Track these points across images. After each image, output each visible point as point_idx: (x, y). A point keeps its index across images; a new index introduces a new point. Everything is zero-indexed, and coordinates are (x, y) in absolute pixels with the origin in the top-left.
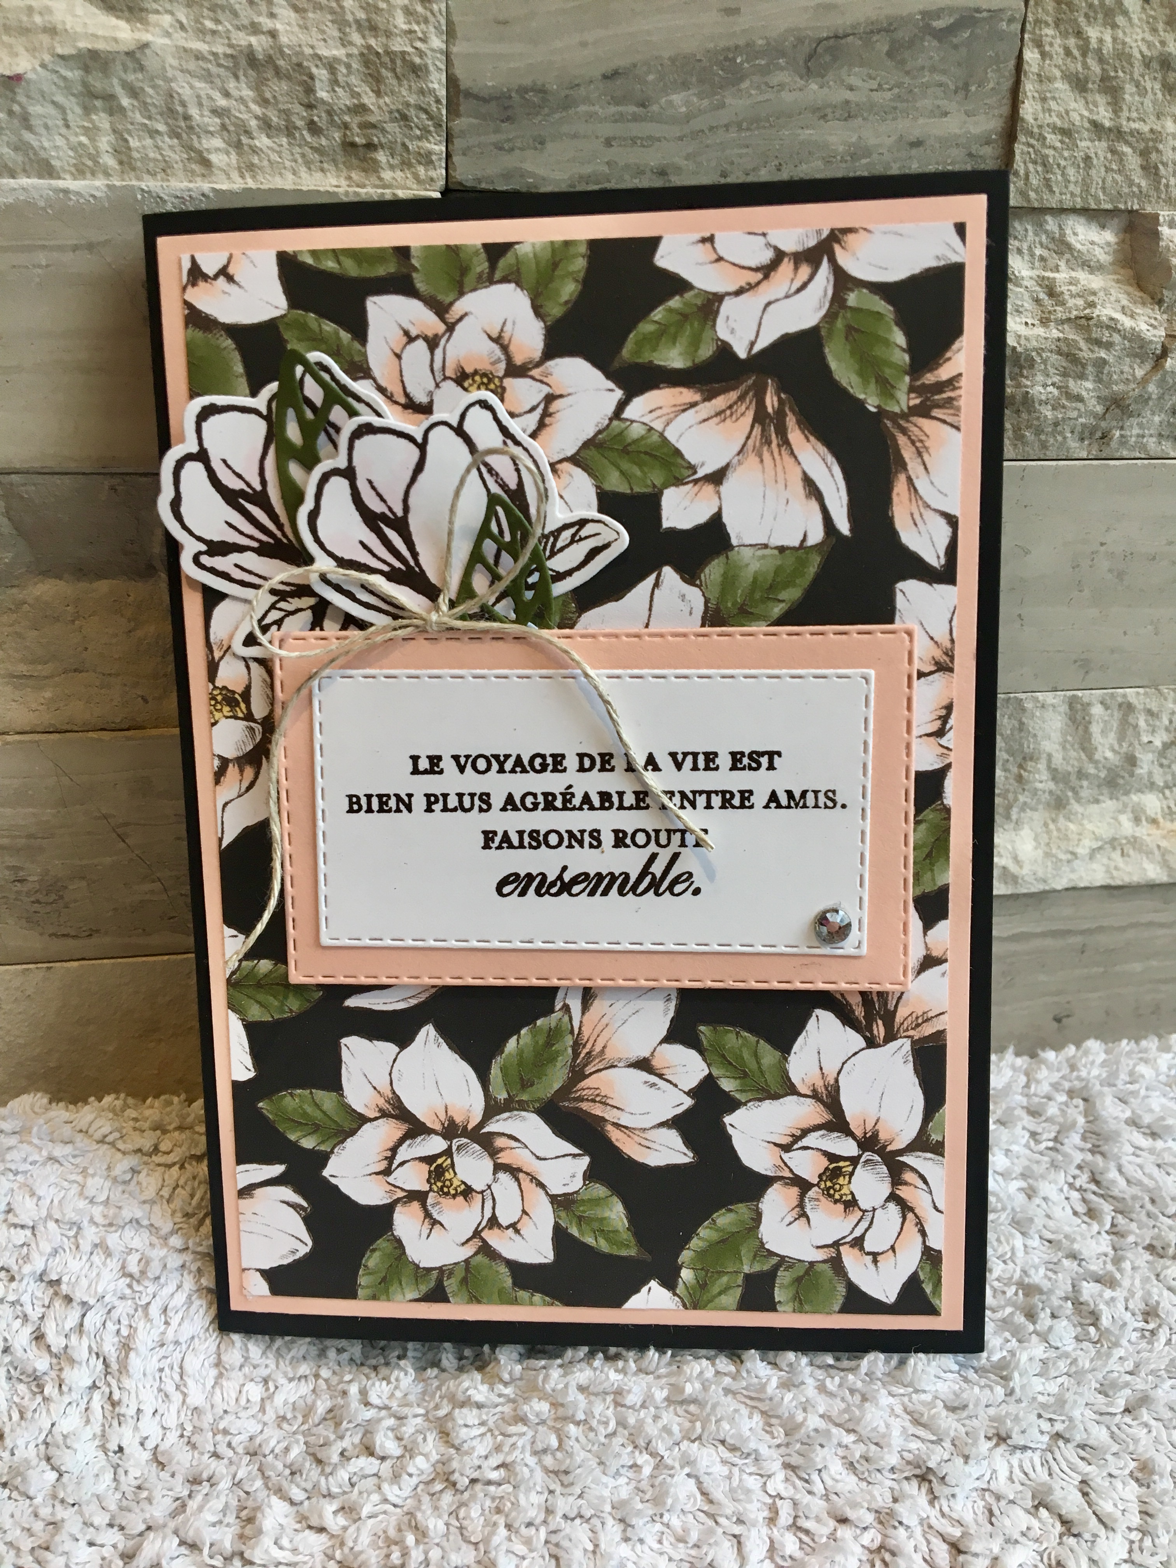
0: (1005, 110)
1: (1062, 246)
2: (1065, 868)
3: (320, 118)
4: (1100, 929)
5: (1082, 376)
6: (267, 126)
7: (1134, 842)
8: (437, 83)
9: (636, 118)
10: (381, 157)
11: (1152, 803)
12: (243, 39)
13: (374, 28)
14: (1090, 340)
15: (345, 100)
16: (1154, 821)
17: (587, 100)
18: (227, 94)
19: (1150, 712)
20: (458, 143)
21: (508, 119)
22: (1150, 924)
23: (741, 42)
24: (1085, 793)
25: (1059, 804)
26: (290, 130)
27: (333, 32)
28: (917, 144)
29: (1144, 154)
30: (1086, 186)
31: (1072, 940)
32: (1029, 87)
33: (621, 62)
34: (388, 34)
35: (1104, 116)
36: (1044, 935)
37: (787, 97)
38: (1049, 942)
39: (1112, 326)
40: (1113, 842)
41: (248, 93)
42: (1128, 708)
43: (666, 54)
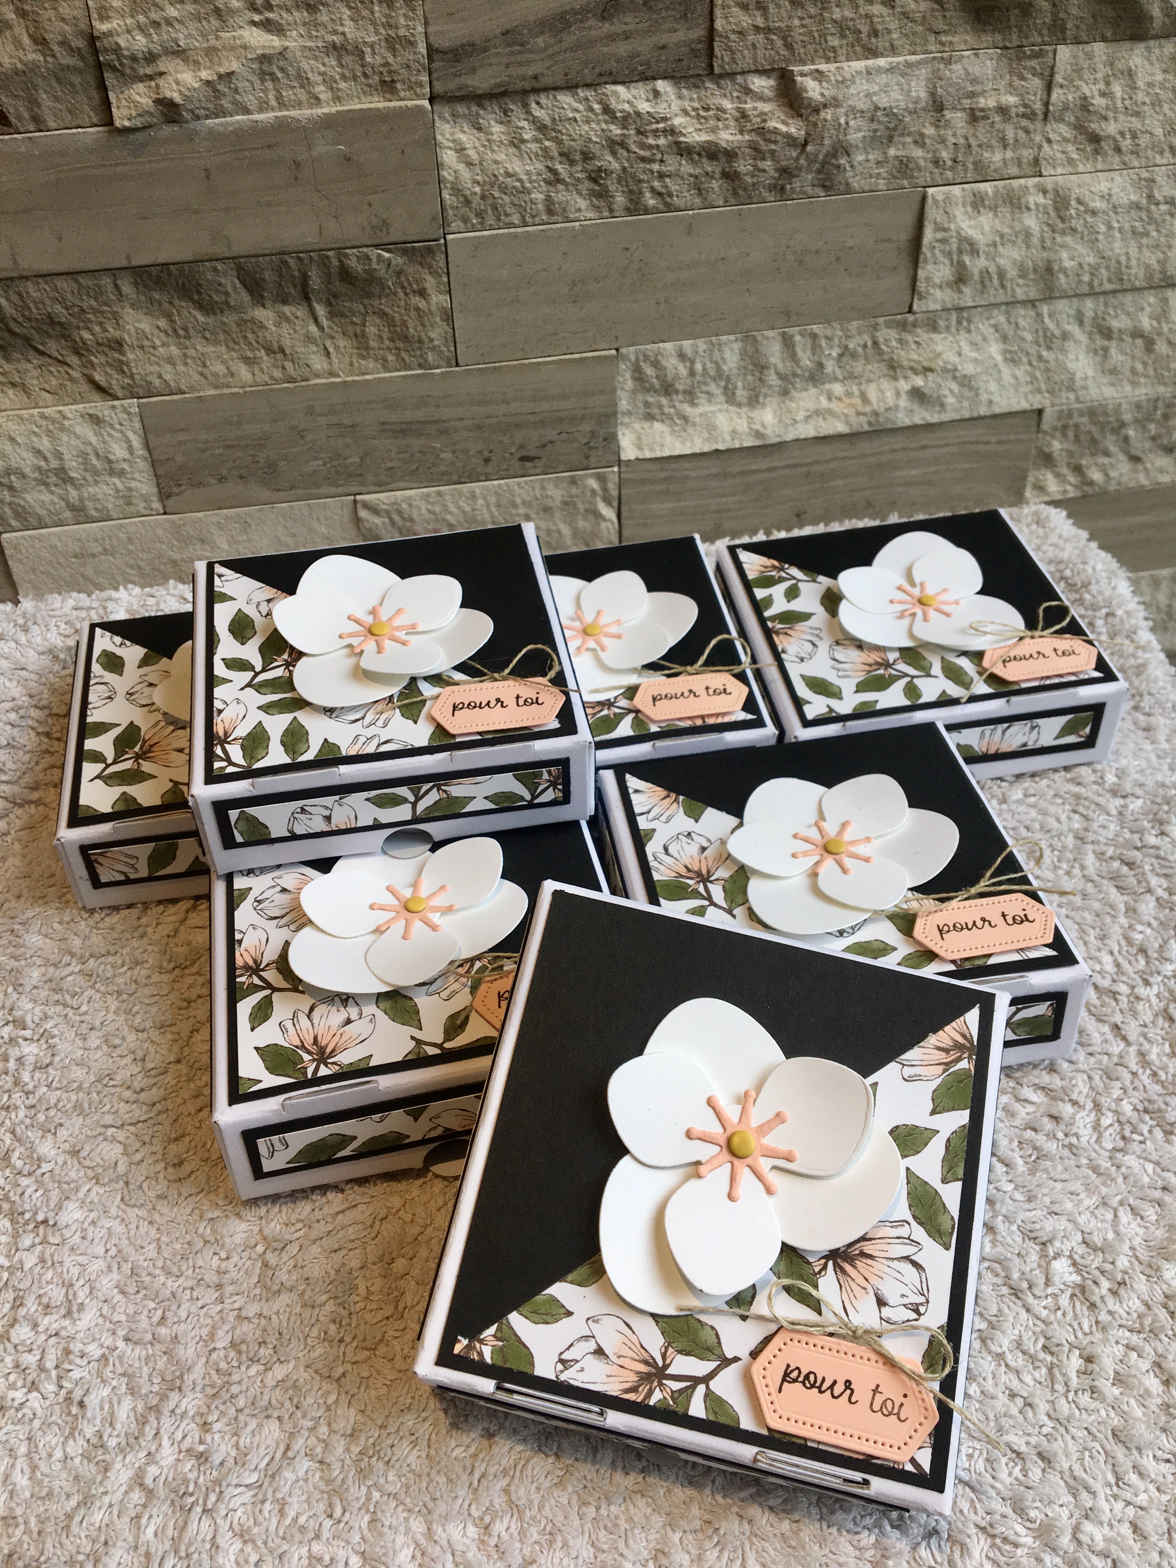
0: (707, 24)
1: (748, 91)
2: (791, 428)
3: (369, 71)
4: (816, 462)
5: (764, 159)
6: (344, 77)
7: (829, 411)
8: (422, 49)
9: (520, 53)
10: (399, 86)
11: (838, 389)
12: (330, 38)
13: (390, 26)
14: (765, 140)
15: (379, 60)
16: (840, 399)
17: (496, 47)
18: (324, 65)
19: (827, 338)
20: (435, 75)
21: (458, 61)
22: (844, 458)
23: (568, 8)
24: (798, 385)
25: (785, 393)
26: (355, 78)
27: (371, 29)
28: (664, 47)
29: (785, 38)
30: (755, 57)
31: (801, 469)
32: (718, 12)
33: (509, 26)
34: (397, 28)
35: (760, 22)
36: (784, 467)
37: (594, 32)
38: (787, 471)
39: (776, 131)
40: (817, 412)
41: (334, 63)
42: (814, 336)
43: (532, 19)
